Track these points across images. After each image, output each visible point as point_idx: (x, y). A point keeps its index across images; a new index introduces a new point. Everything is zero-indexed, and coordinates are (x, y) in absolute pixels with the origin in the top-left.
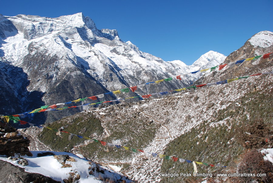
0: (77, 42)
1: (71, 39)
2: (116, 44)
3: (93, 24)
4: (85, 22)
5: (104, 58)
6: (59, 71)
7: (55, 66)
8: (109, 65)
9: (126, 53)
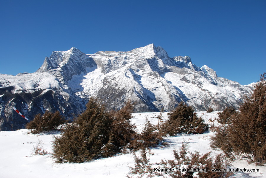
0: (147, 73)
1: (142, 71)
2: (186, 72)
3: (165, 53)
4: (156, 53)
5: (171, 88)
6: (125, 104)
8: (175, 95)
9: (196, 80)
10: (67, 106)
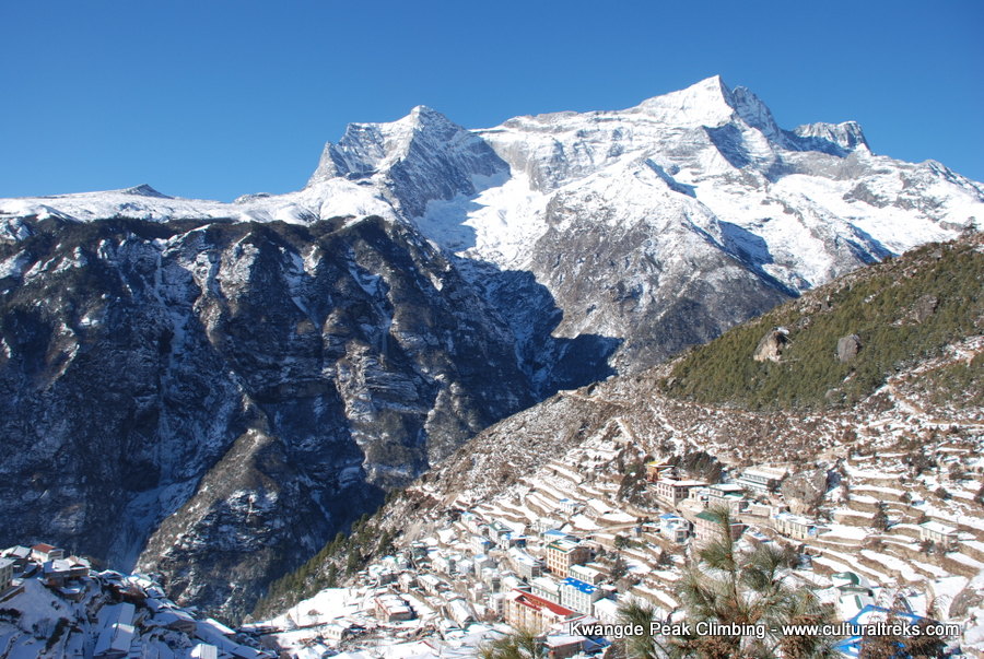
0: (713, 177)
1: (689, 170)
2: (863, 168)
3: (765, 111)
4: (735, 108)
5: (825, 218)
6: (661, 270)
7: (646, 255)
8: (848, 241)
9: (913, 194)
10: (448, 268)
